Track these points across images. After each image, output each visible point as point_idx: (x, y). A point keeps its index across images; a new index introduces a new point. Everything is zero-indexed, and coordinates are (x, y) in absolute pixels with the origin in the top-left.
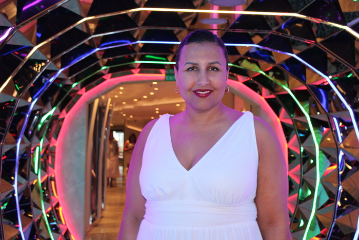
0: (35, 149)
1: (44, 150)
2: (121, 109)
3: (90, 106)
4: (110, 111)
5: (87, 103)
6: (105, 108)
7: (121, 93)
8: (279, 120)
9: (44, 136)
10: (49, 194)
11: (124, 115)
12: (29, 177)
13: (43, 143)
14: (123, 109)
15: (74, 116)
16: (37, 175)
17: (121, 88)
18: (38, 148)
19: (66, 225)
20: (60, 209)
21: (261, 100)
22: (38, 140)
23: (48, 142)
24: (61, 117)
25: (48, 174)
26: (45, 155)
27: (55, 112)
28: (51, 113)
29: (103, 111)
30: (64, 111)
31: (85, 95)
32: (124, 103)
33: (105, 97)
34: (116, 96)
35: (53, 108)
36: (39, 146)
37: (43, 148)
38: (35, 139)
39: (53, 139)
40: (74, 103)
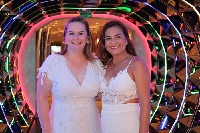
0: (6, 58)
1: (11, 59)
2: (57, 33)
3: (37, 33)
4: (49, 35)
5: (35, 31)
6: (46, 33)
7: (56, 23)
8: (146, 39)
9: (11, 51)
10: (15, 84)
11: (60, 36)
12: (3, 74)
13: (10, 55)
14: (59, 33)
15: (27, 39)
16: (8, 73)
17: (56, 21)
18: (7, 58)
19: (25, 101)
20: (22, 93)
21: (136, 28)
22: (7, 54)
23: (13, 55)
24: (20, 40)
25: (14, 72)
26: (12, 61)
27: (16, 37)
28: (14, 38)
29: (46, 35)
30: (22, 36)
31: (34, 27)
32: (59, 29)
33: (46, 27)
34: (54, 26)
35: (15, 35)
36: (8, 57)
37: (10, 58)
38: (5, 53)
39: (16, 53)
40: (28, 31)
